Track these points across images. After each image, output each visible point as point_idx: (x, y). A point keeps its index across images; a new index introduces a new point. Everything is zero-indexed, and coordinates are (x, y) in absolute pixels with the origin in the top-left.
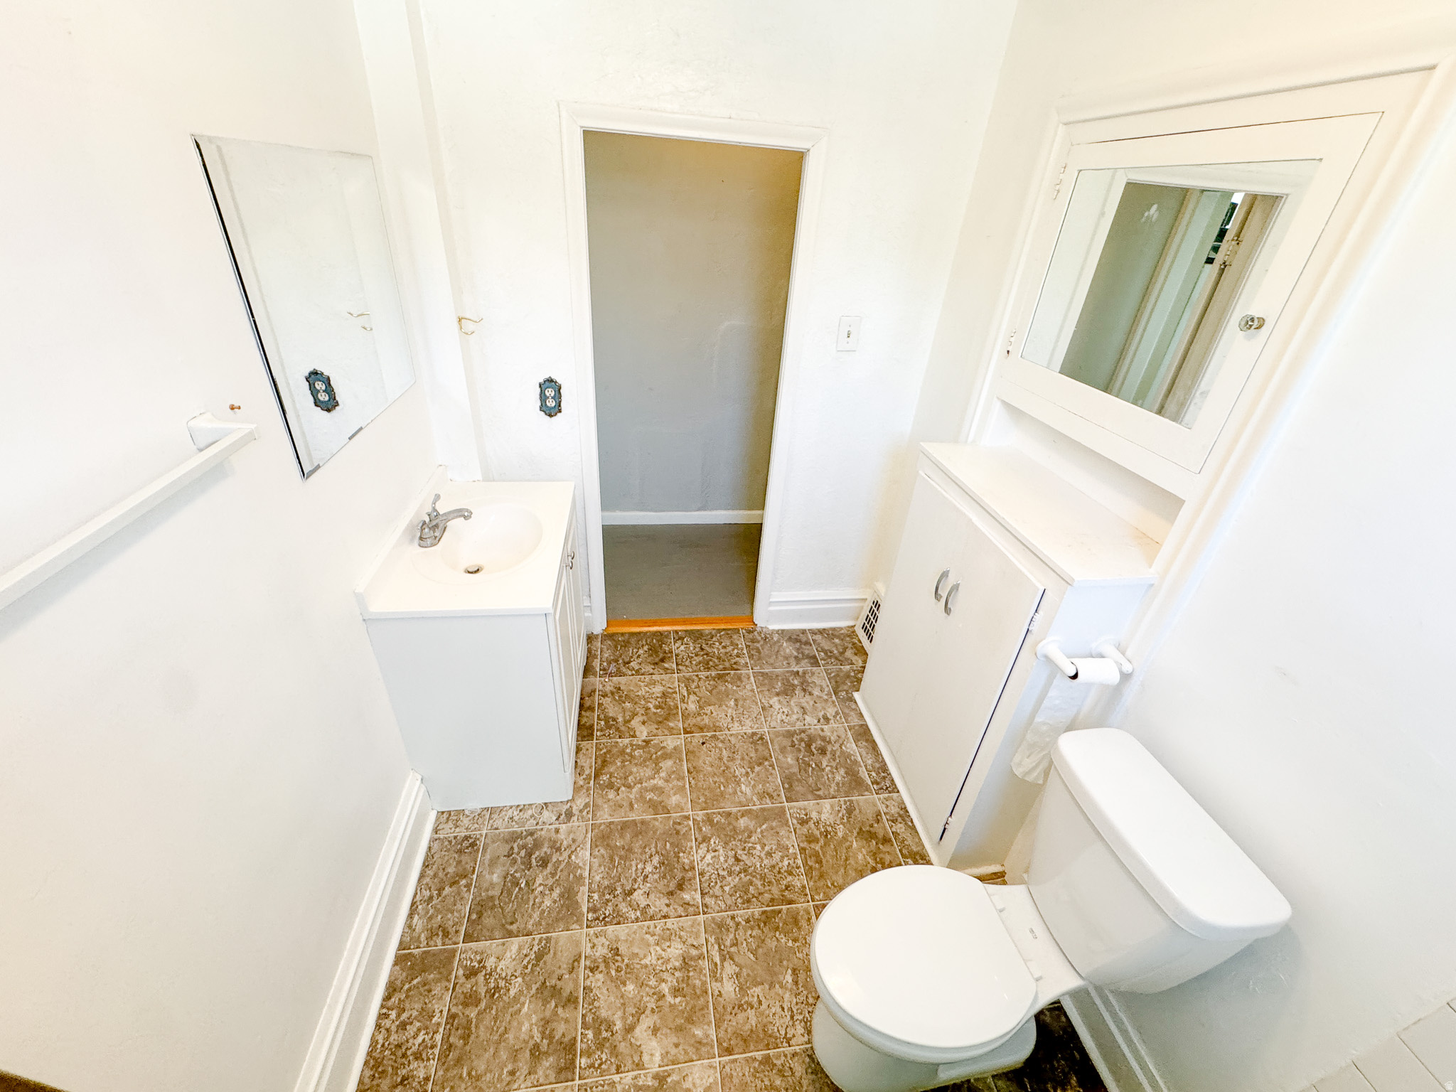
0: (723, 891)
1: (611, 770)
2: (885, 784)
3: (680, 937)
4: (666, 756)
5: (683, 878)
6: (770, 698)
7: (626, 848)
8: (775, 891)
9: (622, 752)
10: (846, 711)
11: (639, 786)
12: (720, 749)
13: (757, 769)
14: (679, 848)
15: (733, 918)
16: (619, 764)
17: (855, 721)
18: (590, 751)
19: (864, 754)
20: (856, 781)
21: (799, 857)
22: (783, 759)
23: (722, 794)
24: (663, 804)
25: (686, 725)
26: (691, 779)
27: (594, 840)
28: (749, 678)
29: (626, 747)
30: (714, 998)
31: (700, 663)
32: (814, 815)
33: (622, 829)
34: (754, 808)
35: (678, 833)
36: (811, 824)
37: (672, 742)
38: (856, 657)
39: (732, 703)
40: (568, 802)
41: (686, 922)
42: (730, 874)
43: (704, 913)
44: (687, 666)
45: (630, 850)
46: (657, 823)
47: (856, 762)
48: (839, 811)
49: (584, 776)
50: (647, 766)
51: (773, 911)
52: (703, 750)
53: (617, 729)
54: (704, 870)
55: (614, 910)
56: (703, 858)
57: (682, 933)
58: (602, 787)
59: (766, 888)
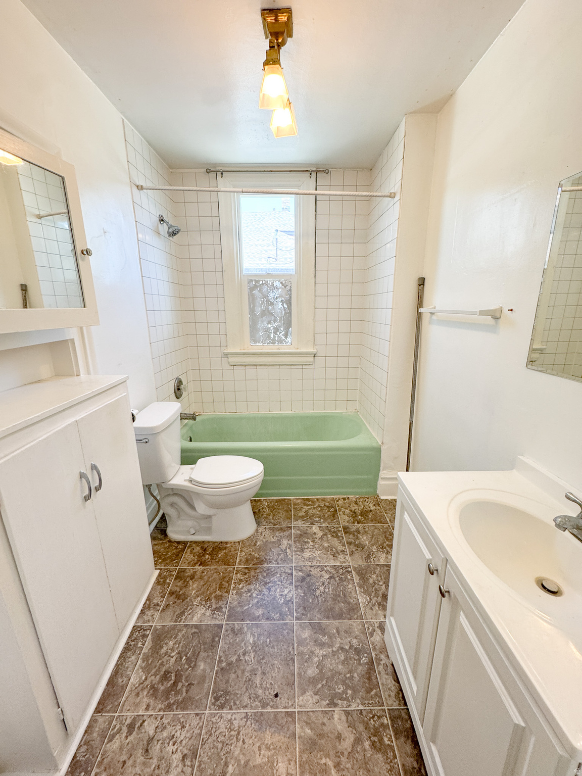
0: (280, 575)
1: (360, 668)
3: (305, 559)
4: (313, 681)
5: (302, 582)
7: (337, 601)
8: (252, 573)
11: (334, 649)
13: (234, 659)
14: (304, 599)
15: (278, 563)
21: (232, 588)
23: (269, 637)
24: (315, 631)
32: (209, 613)
34: (248, 622)
35: (304, 608)
36: (214, 606)
42: (275, 582)
43: (292, 567)
45: (334, 600)
46: (318, 616)
48: (189, 614)
52: (279, 686)
54: (290, 585)
56: (290, 592)
58: (364, 650)
59: (257, 574)
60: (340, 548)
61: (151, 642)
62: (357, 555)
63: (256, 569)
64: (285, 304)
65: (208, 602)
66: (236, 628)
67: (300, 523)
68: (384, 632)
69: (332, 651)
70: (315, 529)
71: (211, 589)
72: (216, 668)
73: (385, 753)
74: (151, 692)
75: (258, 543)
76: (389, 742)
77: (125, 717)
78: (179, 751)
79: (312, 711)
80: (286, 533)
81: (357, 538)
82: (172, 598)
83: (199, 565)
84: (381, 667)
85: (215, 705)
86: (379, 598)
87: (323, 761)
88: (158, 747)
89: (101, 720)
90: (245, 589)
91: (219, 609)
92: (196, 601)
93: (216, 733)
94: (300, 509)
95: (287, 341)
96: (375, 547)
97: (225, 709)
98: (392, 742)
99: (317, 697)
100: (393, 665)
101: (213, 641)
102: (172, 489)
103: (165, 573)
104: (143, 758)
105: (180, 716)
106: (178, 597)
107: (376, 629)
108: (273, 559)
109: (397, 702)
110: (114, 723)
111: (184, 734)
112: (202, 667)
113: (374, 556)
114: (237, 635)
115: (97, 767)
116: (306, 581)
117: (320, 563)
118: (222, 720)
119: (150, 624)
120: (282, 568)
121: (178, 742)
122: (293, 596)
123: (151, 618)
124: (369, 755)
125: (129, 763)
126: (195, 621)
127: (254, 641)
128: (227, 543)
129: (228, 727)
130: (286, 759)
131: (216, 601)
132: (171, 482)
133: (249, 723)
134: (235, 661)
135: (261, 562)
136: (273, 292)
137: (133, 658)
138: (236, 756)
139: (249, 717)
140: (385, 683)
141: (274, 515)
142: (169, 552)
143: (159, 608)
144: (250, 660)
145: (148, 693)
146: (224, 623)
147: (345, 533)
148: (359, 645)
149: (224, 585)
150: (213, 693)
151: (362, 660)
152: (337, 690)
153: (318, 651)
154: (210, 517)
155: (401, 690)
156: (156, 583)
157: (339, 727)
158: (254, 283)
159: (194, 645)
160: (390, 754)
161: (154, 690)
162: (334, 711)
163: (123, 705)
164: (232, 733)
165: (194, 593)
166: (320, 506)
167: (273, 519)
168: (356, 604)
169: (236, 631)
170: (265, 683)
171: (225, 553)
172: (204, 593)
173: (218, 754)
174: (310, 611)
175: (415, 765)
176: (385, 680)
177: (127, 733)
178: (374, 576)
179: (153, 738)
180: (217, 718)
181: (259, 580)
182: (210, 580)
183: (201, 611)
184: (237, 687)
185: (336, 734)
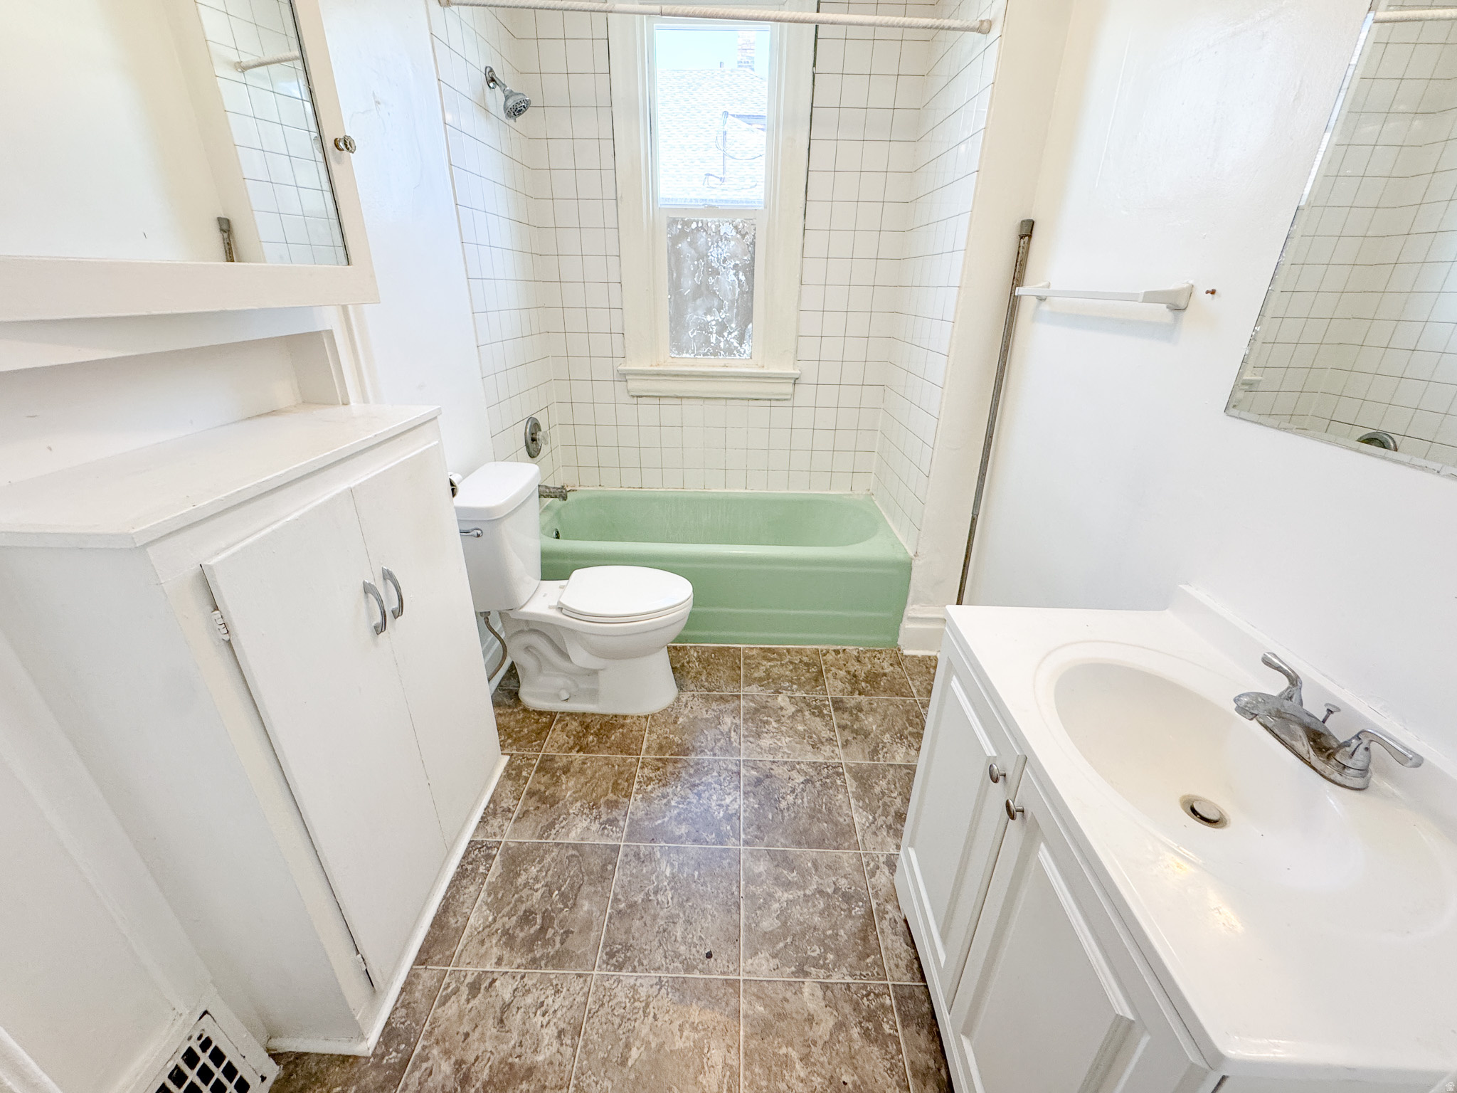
0: (719, 773)
1: (850, 922)
3: (761, 748)
4: (770, 938)
5: (755, 786)
7: (815, 819)
8: (670, 768)
11: (808, 892)
12: (684, 940)
13: (639, 898)
14: (758, 814)
15: (715, 755)
16: (842, 932)
21: (634, 790)
22: (594, 909)
23: (698, 868)
24: (776, 863)
26: (736, 893)
27: (853, 832)
29: (834, 967)
32: (595, 826)
33: (824, 841)
34: (663, 844)
35: (759, 828)
36: (604, 818)
42: (710, 784)
43: (739, 761)
45: (812, 817)
46: (782, 840)
48: (563, 827)
50: (802, 924)
52: (712, 942)
54: (735, 791)
56: (736, 801)
58: (859, 897)
59: (677, 770)
60: (826, 734)
61: (500, 867)
62: (854, 748)
63: (676, 762)
64: (741, 274)
65: (594, 811)
66: (641, 853)
67: (754, 689)
68: (894, 871)
69: (805, 895)
70: (782, 700)
71: (600, 791)
72: (609, 911)
73: (884, 1045)
74: (504, 939)
75: (681, 720)
76: (891, 1031)
77: (463, 973)
78: (552, 1024)
79: (767, 981)
80: (731, 706)
81: (857, 719)
82: (532, 803)
83: (578, 752)
84: (885, 924)
85: (608, 964)
86: (890, 817)
87: (783, 1050)
88: (519, 1016)
89: (425, 975)
90: (658, 793)
91: (613, 822)
92: (574, 808)
93: (610, 1004)
94: (757, 666)
95: (742, 351)
96: (888, 735)
97: (624, 970)
98: (897, 1031)
99: (777, 961)
100: (906, 921)
101: (604, 867)
102: (527, 622)
103: (519, 762)
104: (495, 1030)
105: (552, 976)
106: (543, 800)
107: (881, 865)
108: (706, 747)
109: (909, 975)
110: (447, 980)
111: (559, 1001)
112: (585, 908)
113: (885, 750)
114: (643, 862)
115: (424, 1039)
116: (762, 784)
117: (788, 757)
118: (620, 985)
119: (498, 839)
120: (721, 763)
121: (551, 1011)
122: (740, 807)
123: (497, 829)
124: (857, 1047)
125: (475, 1036)
126: (573, 838)
127: (673, 874)
128: (625, 717)
129: (630, 996)
130: (723, 1045)
131: (608, 809)
132: (525, 610)
133: (663, 991)
134: (640, 901)
135: (686, 752)
136: (717, 246)
137: (472, 889)
138: (643, 1035)
139: (663, 983)
140: (890, 946)
141: (709, 674)
142: (524, 727)
143: (511, 815)
144: (666, 902)
145: (500, 940)
146: (622, 844)
147: (836, 710)
148: (850, 888)
149: (621, 784)
150: (605, 946)
151: (853, 911)
152: (809, 953)
153: (780, 894)
154: (595, 672)
155: (917, 958)
156: (505, 776)
157: (811, 1006)
158: (680, 227)
159: (572, 873)
160: (892, 1048)
161: (508, 938)
162: (803, 982)
163: (460, 956)
164: (637, 1004)
165: (570, 796)
166: (791, 663)
167: (707, 680)
168: (848, 825)
169: (642, 856)
170: (691, 936)
171: (622, 734)
172: (585, 796)
173: (614, 1032)
174: (768, 832)
175: (931, 1063)
176: (891, 943)
177: (468, 995)
178: (883, 783)
179: (509, 1005)
180: (612, 982)
181: (682, 779)
182: (597, 775)
183: (582, 823)
184: (643, 940)
185: (806, 1015)
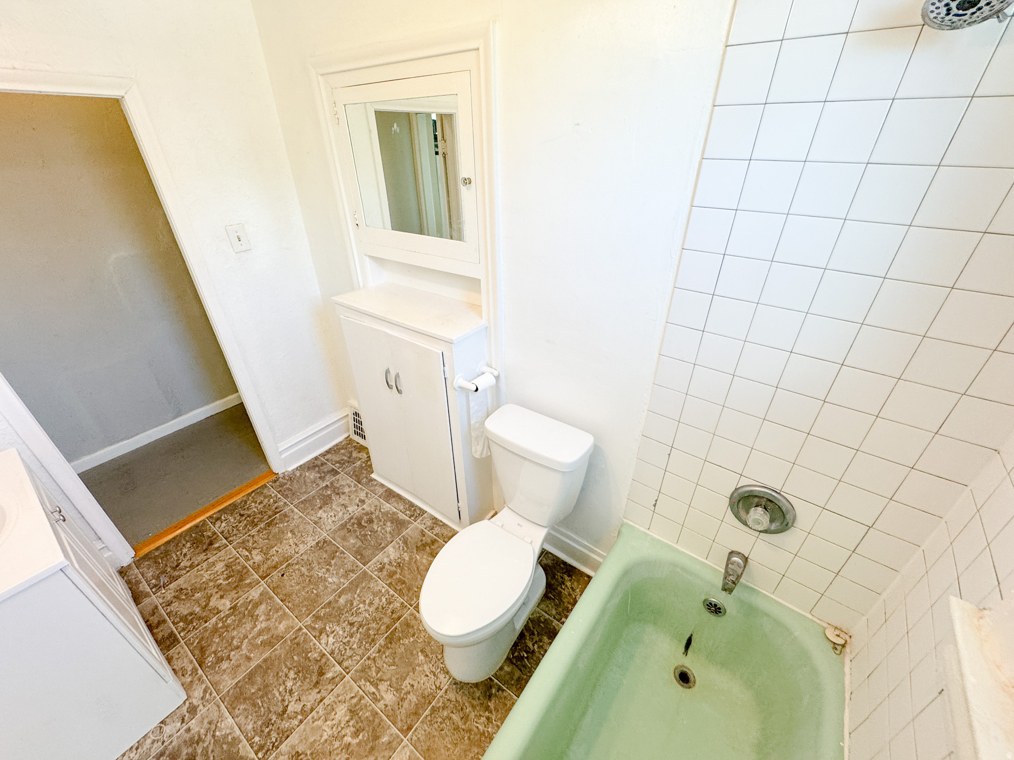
0: (353, 649)
1: (213, 649)
2: (416, 512)
3: (340, 702)
6: (316, 513)
9: (215, 630)
10: (372, 488)
11: (246, 640)
12: (299, 570)
14: (305, 652)
16: (217, 640)
17: (381, 491)
18: (182, 652)
19: (396, 505)
20: (400, 524)
21: (390, 590)
22: (348, 544)
24: (274, 636)
25: (261, 573)
26: (287, 604)
27: (229, 706)
28: (293, 511)
29: (216, 623)
30: (384, 712)
31: (246, 526)
33: (249, 679)
35: (298, 644)
36: (387, 566)
37: (256, 592)
38: (361, 454)
39: (290, 535)
40: (184, 702)
41: (339, 689)
42: (352, 636)
43: (348, 673)
44: (236, 535)
45: (266, 686)
46: (277, 652)
47: (394, 513)
49: (189, 673)
50: (245, 623)
51: (391, 633)
52: (284, 580)
53: (200, 618)
54: (332, 649)
55: (278, 734)
56: (326, 644)
57: (340, 698)
58: (212, 667)
59: (380, 623)
71: (406, 572)
72: (341, 548)
75: (421, 657)
76: (178, 625)
85: (323, 539)
97: (315, 544)
98: (175, 627)
101: (361, 554)
108: (380, 657)
112: (352, 541)
114: (346, 572)
117: (313, 718)
119: (419, 521)
120: (358, 658)
121: (330, 518)
122: (320, 643)
123: (424, 522)
126: (390, 549)
127: (328, 581)
131: (391, 571)
134: (332, 562)
143: (428, 529)
146: (365, 568)
148: (219, 667)
151: (213, 656)
165: (416, 557)
169: (349, 573)
170: (297, 573)
181: (371, 622)
184: (317, 555)
